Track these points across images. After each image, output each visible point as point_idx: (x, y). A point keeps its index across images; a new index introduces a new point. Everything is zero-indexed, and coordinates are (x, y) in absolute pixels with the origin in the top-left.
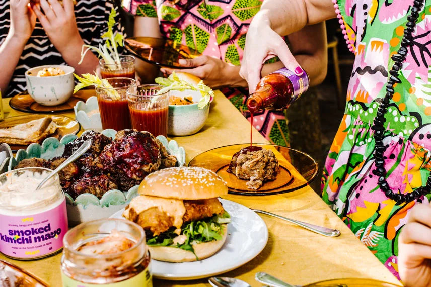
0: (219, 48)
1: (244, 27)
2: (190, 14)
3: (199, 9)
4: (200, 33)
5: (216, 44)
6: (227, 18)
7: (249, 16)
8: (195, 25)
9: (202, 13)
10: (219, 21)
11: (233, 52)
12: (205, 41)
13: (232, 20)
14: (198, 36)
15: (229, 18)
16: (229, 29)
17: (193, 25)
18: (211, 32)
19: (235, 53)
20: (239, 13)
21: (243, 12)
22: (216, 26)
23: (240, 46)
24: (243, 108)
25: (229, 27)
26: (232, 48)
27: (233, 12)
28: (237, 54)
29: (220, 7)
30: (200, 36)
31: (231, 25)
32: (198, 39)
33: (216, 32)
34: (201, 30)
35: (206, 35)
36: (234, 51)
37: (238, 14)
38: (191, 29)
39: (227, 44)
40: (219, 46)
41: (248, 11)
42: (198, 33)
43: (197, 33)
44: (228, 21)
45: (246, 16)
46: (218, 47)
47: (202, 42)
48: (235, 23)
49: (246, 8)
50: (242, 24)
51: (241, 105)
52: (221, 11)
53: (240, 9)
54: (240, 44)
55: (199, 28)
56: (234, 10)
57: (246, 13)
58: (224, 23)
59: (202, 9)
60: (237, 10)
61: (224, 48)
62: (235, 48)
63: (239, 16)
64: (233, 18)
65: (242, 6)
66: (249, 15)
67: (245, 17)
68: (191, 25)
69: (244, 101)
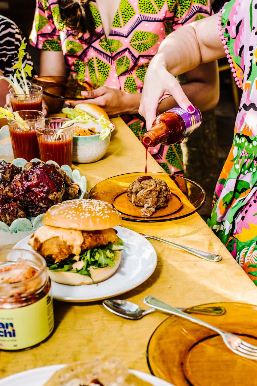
1: (141, 58)
2: (92, 48)
3: (101, 43)
4: (102, 65)
5: (116, 75)
6: (126, 51)
7: (145, 49)
8: (96, 58)
9: (103, 47)
10: (118, 54)
11: (131, 83)
12: (106, 73)
13: (130, 52)
14: (100, 68)
15: (128, 51)
16: (128, 61)
17: (95, 58)
18: (112, 64)
19: (133, 83)
20: (137, 46)
21: (140, 45)
22: (116, 59)
23: (138, 76)
25: (127, 59)
26: (131, 78)
27: (131, 45)
28: (135, 84)
29: (119, 41)
30: (101, 68)
31: (130, 57)
32: (100, 71)
33: (115, 64)
34: (102, 62)
35: (107, 67)
36: (132, 81)
37: (136, 47)
38: (93, 61)
39: (126, 75)
40: (118, 77)
41: (145, 44)
42: (100, 66)
43: (98, 65)
44: (126, 53)
45: (143, 48)
46: (117, 78)
47: (103, 73)
48: (133, 56)
49: (143, 42)
50: (140, 56)
52: (120, 45)
53: (137, 43)
54: (137, 75)
55: (100, 61)
56: (132, 43)
57: (143, 46)
58: (123, 55)
59: (103, 43)
60: (135, 43)
61: (124, 79)
62: (133, 79)
63: (137, 48)
64: (131, 50)
65: (139, 39)
66: (146, 47)
67: (143, 50)
68: (93, 58)
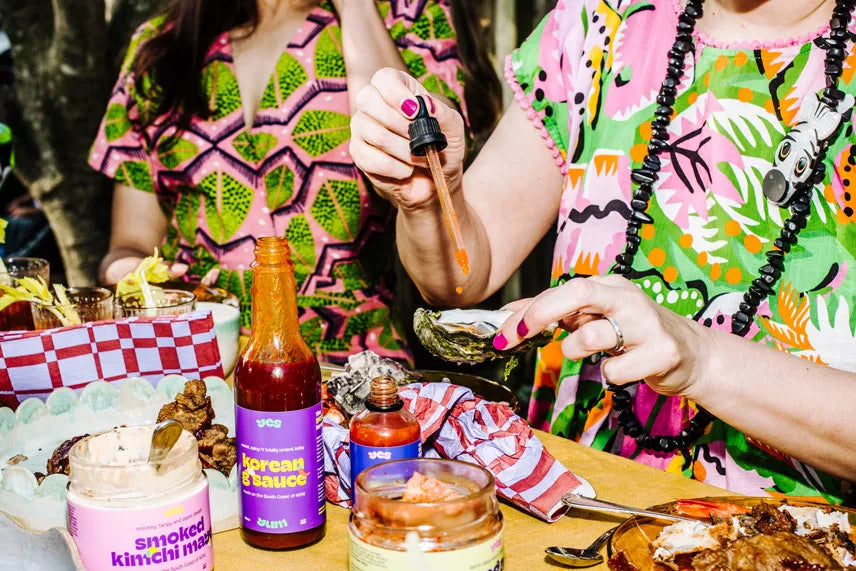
0: (273, 219)
1: (317, 168)
2: (218, 153)
3: (236, 143)
4: (233, 189)
5: (267, 211)
6: (285, 153)
7: (326, 147)
8: (224, 174)
9: (242, 150)
10: (270, 161)
11: (301, 230)
12: (242, 207)
13: (293, 156)
14: (228, 195)
15: (288, 153)
16: (290, 175)
17: (220, 173)
18: (257, 187)
19: (306, 232)
20: (307, 141)
21: (314, 138)
22: (264, 172)
23: (316, 217)
24: (322, 348)
25: (288, 170)
26: (300, 221)
27: (295, 140)
28: (310, 235)
29: (270, 135)
30: (231, 195)
31: (292, 166)
32: (226, 201)
33: (264, 186)
34: (236, 183)
35: (245, 193)
36: (302, 227)
37: (305, 144)
38: (215, 180)
39: (289, 212)
40: (272, 215)
41: (324, 136)
42: (229, 190)
43: (225, 189)
44: (286, 159)
45: (320, 146)
46: (269, 218)
47: (233, 207)
48: (299, 163)
49: (319, 132)
50: (314, 164)
51: (319, 341)
52: (272, 142)
53: (307, 134)
54: (315, 215)
55: (232, 179)
56: (297, 136)
57: (319, 141)
58: (279, 163)
59: (241, 143)
60: (302, 135)
61: (283, 221)
62: (304, 222)
63: (306, 146)
64: (295, 151)
65: (312, 128)
66: (327, 144)
67: (320, 149)
68: (216, 173)
69: (324, 333)
